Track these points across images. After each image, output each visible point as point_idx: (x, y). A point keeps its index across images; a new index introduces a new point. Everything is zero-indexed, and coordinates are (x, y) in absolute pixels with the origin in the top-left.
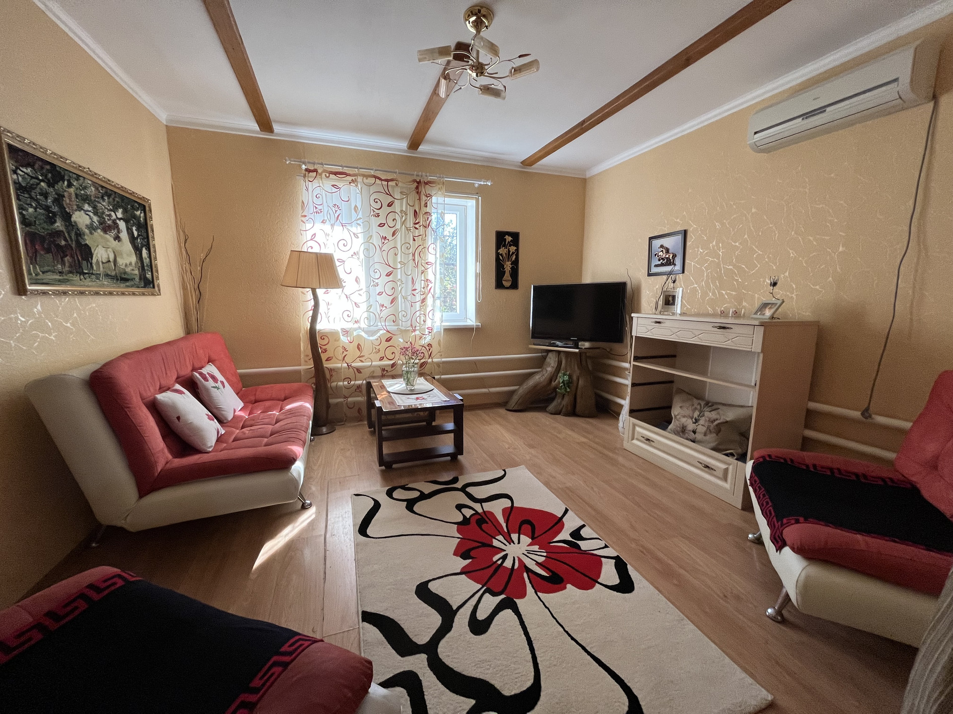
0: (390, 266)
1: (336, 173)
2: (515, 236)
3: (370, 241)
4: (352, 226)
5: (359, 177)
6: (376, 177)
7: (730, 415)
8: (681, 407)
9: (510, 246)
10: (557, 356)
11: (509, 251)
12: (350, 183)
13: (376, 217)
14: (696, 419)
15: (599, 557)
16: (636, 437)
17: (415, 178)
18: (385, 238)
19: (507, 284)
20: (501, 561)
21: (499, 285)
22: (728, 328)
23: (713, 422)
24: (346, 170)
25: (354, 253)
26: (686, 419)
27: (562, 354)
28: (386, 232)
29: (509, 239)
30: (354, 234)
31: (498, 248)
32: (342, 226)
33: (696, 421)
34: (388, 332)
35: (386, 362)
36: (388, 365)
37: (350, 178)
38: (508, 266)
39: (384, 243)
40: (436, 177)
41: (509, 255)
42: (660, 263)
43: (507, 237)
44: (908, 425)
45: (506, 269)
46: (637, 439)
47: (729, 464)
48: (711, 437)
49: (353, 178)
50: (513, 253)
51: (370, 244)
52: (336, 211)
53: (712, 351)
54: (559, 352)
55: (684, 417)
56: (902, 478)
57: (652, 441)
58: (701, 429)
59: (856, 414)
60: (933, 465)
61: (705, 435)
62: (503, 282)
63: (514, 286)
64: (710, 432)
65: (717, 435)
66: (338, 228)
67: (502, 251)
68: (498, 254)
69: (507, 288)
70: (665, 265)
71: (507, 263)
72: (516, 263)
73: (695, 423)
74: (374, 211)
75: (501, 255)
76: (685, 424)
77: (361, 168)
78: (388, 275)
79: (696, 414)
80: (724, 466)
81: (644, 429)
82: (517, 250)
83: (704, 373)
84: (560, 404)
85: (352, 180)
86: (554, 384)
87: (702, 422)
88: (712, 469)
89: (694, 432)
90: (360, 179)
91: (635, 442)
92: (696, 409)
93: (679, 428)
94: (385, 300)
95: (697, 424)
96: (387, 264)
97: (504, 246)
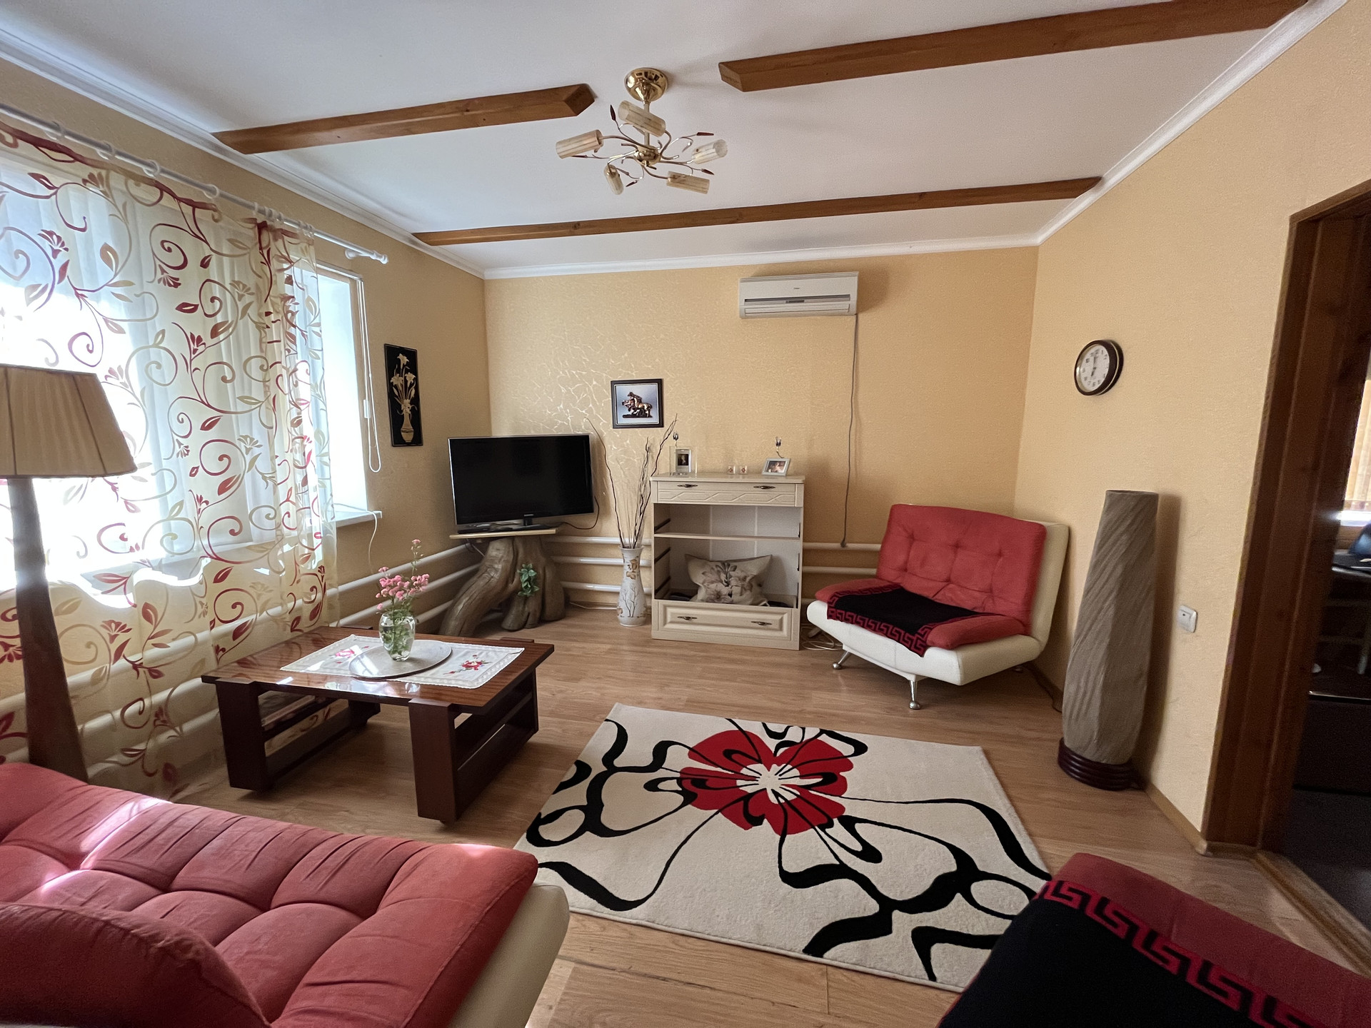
0: (209, 406)
1: (38, 143)
2: (412, 355)
3: (161, 345)
4: (98, 301)
5: (112, 173)
6: (163, 189)
7: (753, 570)
8: (703, 574)
9: (406, 372)
10: (511, 544)
11: (406, 381)
12: (85, 181)
13: (170, 285)
14: (726, 582)
15: (815, 740)
16: (669, 620)
17: (254, 214)
18: (199, 339)
19: (408, 437)
20: (780, 798)
21: (398, 441)
22: (771, 487)
23: (744, 579)
24: (69, 142)
25: (111, 371)
26: (715, 584)
27: (517, 540)
28: (197, 324)
29: (404, 360)
30: (106, 320)
31: (390, 375)
32: (77, 295)
33: (728, 584)
34: (218, 559)
35: (221, 629)
36: (225, 635)
37: (85, 171)
38: (406, 407)
39: (195, 351)
40: (299, 225)
41: (406, 388)
42: (630, 413)
43: (401, 356)
44: (878, 547)
45: (404, 413)
46: (671, 622)
47: (784, 614)
48: (747, 594)
49: (95, 172)
50: (411, 385)
51: (162, 350)
52: (55, 253)
53: (711, 510)
54: (512, 538)
55: (712, 582)
56: (888, 584)
57: (693, 618)
58: (736, 590)
59: (837, 545)
60: (904, 569)
61: (741, 595)
62: (402, 433)
63: (417, 441)
64: (745, 590)
65: (751, 591)
66: (62, 300)
67: (397, 380)
68: (391, 386)
69: (409, 445)
70: (638, 417)
71: (405, 401)
72: (416, 401)
73: (728, 586)
74: (163, 271)
75: (396, 387)
76: (718, 589)
77: (120, 154)
78: (206, 427)
79: (723, 577)
80: (778, 617)
81: (676, 609)
82: (416, 379)
83: (706, 532)
84: (523, 611)
85: (91, 176)
86: (512, 586)
87: (733, 582)
88: (768, 624)
89: (730, 595)
90: (116, 181)
91: (668, 626)
92: (719, 572)
93: (713, 596)
94: (207, 486)
95: (730, 586)
96: (203, 402)
97: (398, 371)
